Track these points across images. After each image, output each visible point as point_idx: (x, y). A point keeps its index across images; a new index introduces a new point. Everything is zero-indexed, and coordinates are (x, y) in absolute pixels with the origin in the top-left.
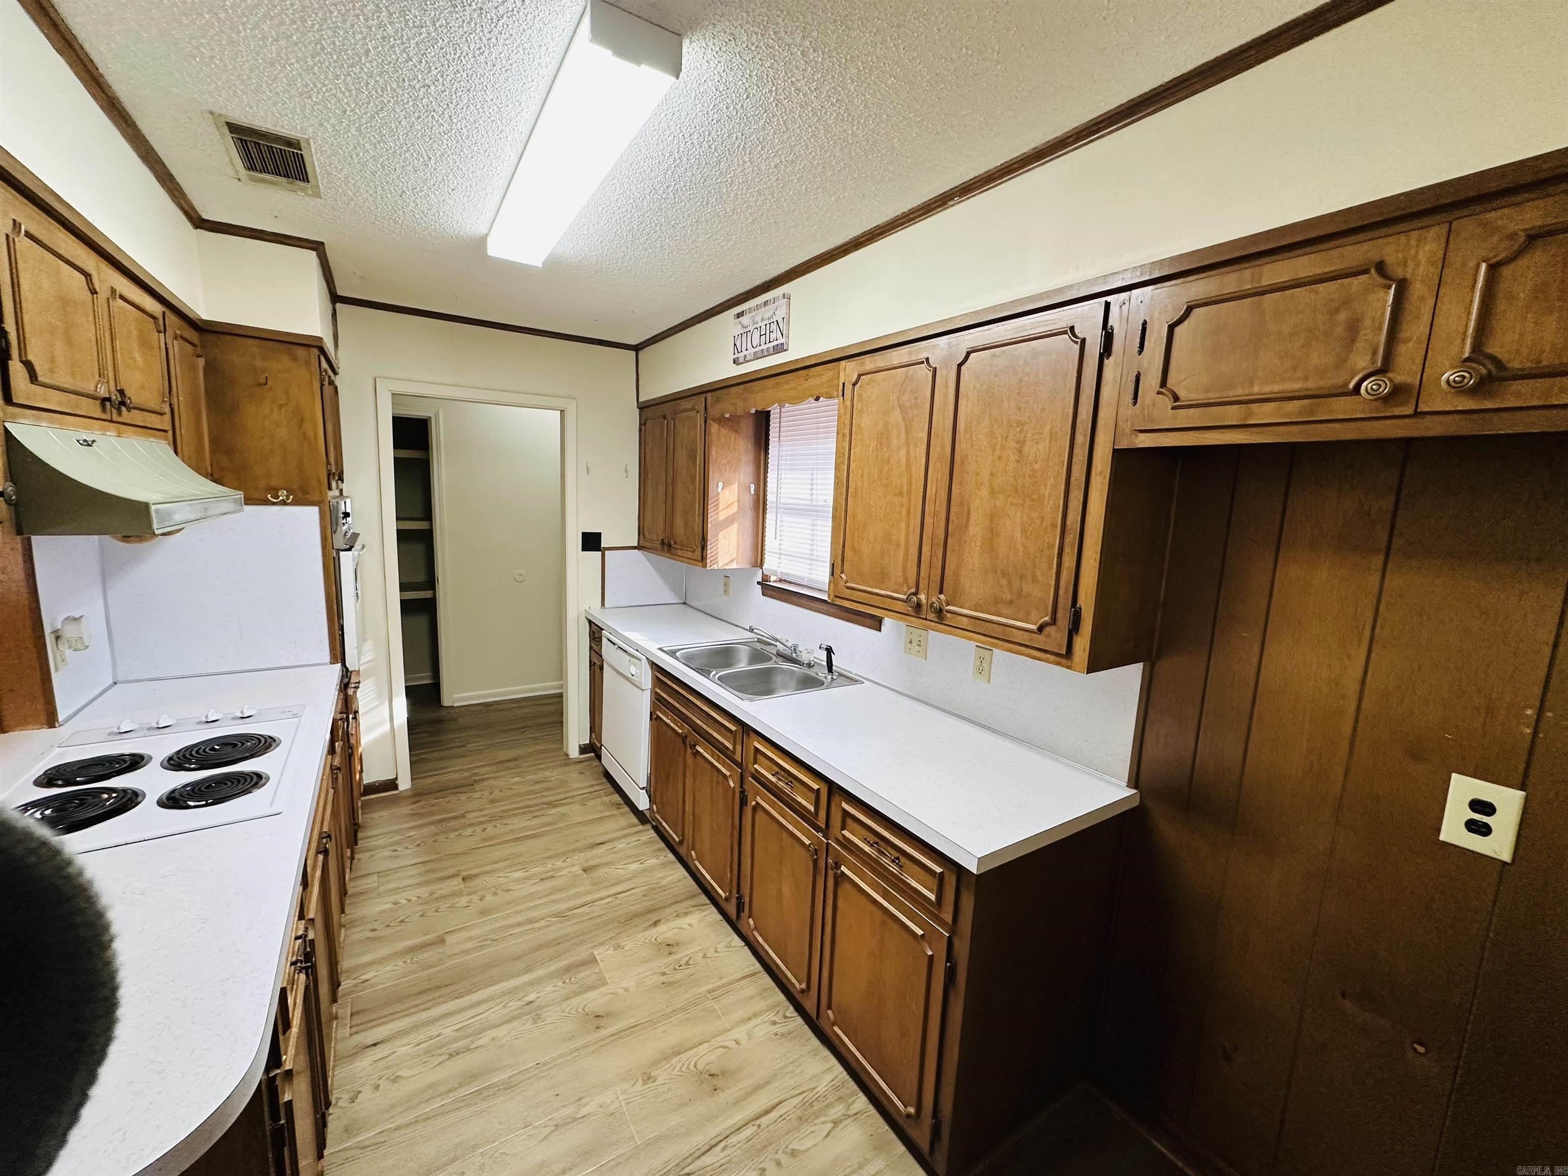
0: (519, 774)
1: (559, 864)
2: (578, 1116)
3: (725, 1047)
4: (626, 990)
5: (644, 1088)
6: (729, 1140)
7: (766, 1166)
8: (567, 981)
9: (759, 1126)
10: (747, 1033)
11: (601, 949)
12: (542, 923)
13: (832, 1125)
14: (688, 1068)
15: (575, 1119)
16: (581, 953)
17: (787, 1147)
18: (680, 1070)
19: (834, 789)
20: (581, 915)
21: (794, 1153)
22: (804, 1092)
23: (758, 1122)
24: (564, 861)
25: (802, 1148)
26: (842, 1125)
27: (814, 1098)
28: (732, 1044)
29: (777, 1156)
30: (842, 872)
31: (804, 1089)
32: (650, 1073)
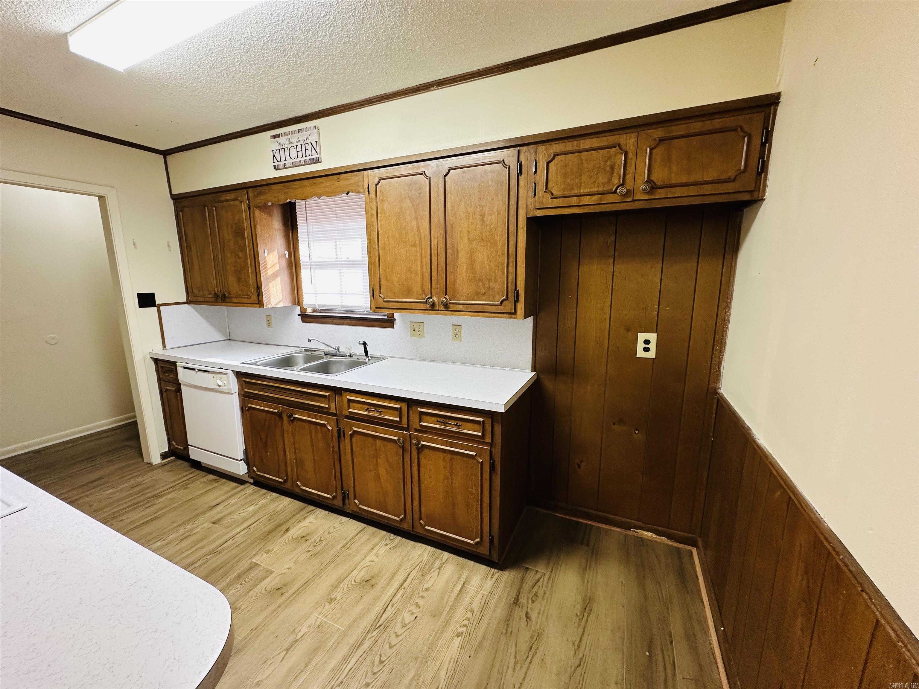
0: (112, 487)
1: (189, 527)
2: (298, 638)
3: (367, 566)
4: (289, 569)
5: (331, 605)
6: (393, 601)
7: (416, 602)
8: (243, 582)
9: (404, 588)
10: (375, 555)
11: (257, 557)
12: (200, 562)
13: (438, 570)
14: (351, 584)
15: (297, 640)
16: (245, 564)
17: (423, 589)
18: (347, 587)
19: (411, 403)
20: (229, 547)
21: (427, 589)
22: (418, 564)
23: (403, 587)
24: (193, 524)
25: (430, 586)
26: (442, 569)
27: (424, 565)
28: (370, 563)
29: (420, 595)
30: (423, 445)
31: (417, 563)
32: (331, 598)
